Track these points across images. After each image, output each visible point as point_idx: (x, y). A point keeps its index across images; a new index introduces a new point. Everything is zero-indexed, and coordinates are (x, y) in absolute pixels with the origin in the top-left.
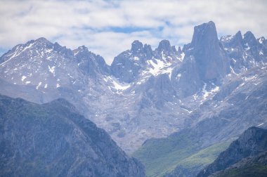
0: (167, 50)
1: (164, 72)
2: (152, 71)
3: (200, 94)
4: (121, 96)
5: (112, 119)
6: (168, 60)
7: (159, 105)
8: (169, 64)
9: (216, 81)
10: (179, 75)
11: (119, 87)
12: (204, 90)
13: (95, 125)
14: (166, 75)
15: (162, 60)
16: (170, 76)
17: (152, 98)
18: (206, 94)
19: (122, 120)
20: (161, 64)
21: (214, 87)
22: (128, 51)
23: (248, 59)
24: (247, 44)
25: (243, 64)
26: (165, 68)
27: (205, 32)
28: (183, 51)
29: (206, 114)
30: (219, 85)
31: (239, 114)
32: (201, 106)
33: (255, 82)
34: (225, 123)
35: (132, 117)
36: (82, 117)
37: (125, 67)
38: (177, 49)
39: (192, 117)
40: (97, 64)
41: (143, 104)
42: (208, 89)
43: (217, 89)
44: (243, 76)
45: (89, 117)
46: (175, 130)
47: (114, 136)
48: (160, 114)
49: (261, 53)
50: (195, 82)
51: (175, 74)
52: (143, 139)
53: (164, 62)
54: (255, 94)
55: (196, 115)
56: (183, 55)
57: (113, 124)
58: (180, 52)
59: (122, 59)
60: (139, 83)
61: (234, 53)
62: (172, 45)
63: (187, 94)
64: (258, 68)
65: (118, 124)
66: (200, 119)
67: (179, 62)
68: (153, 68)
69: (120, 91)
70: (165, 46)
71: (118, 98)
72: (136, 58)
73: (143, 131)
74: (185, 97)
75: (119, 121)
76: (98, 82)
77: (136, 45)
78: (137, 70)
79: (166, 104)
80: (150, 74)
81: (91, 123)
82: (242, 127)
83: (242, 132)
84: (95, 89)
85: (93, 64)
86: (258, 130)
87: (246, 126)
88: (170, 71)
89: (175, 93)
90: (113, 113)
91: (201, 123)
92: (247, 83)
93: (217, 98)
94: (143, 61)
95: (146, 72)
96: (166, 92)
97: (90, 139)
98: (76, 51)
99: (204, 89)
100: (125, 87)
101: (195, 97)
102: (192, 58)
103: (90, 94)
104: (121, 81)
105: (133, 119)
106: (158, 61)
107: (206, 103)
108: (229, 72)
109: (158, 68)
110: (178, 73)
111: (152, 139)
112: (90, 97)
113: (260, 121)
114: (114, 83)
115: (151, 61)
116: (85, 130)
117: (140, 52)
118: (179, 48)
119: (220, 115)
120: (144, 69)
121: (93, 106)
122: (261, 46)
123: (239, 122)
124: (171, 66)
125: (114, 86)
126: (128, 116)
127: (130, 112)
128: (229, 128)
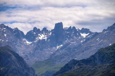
0: (45, 31)
1: (44, 38)
2: (40, 38)
3: (56, 47)
4: (29, 46)
5: (25, 53)
6: (46, 35)
7: (41, 50)
8: (46, 36)
9: (61, 43)
10: (49, 40)
13: (19, 55)
15: (43, 34)
16: (46, 40)
17: (39, 47)
18: (58, 47)
19: (28, 54)
20: (43, 36)
21: (61, 45)
22: (32, 30)
23: (73, 36)
24: (73, 31)
25: (71, 37)
26: (44, 37)
27: (59, 26)
29: (58, 54)
31: (69, 54)
32: (56, 51)
33: (75, 44)
34: (64, 57)
35: (32, 53)
36: (14, 52)
37: (30, 36)
40: (21, 34)
41: (36, 49)
42: (59, 45)
43: (62, 45)
44: (71, 42)
45: (17, 52)
46: (46, 59)
47: (25, 59)
48: (41, 53)
49: (78, 34)
51: (48, 39)
52: (35, 61)
54: (75, 48)
55: (54, 54)
56: (51, 33)
57: (25, 55)
58: (50, 32)
59: (29, 33)
60: (35, 42)
61: (68, 33)
62: (47, 29)
63: (51, 47)
64: (76, 39)
66: (56, 55)
67: (49, 35)
68: (40, 37)
69: (28, 44)
71: (27, 46)
72: (35, 33)
73: (35, 58)
75: (27, 54)
76: (21, 40)
77: (35, 28)
78: (34, 37)
79: (44, 50)
80: (39, 39)
81: (18, 55)
82: (69, 59)
83: (69, 61)
84: (20, 43)
85: (20, 34)
86: (75, 61)
87: (71, 59)
88: (46, 38)
89: (47, 46)
90: (25, 51)
91: (56, 57)
92: (72, 44)
93: (62, 48)
94: (37, 34)
96: (44, 45)
97: (17, 60)
98: (14, 29)
99: (57, 45)
100: (30, 43)
101: (54, 48)
102: (54, 34)
103: (18, 44)
104: (29, 41)
105: (32, 54)
107: (58, 50)
108: (66, 40)
109: (42, 37)
110: (49, 39)
111: (38, 61)
112: (18, 46)
113: (76, 57)
114: (27, 41)
115: (40, 34)
116: (15, 56)
117: (36, 31)
118: (50, 31)
119: (62, 55)
120: (37, 37)
121: (19, 49)
122: (78, 32)
123: (68, 57)
124: (47, 37)
125: (26, 42)
126: (30, 53)
127: (31, 52)
128: (65, 59)
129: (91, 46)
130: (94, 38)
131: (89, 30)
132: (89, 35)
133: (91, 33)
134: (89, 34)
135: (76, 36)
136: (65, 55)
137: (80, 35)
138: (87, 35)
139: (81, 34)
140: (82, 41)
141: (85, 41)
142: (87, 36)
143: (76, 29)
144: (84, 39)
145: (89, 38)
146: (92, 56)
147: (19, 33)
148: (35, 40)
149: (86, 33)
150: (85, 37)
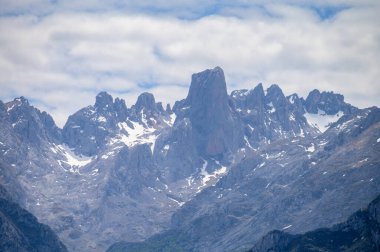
0: (149, 107)
1: (144, 141)
2: (124, 139)
3: (198, 178)
4: (77, 176)
5: (62, 210)
6: (151, 124)
7: (135, 191)
8: (152, 130)
9: (222, 159)
10: (167, 147)
11: (75, 161)
12: (204, 172)
13: (36, 219)
14: (146, 147)
15: (141, 123)
16: (152, 148)
17: (124, 179)
18: (207, 178)
19: (76, 213)
20: (139, 129)
21: (219, 167)
22: (91, 108)
23: (273, 126)
24: (271, 105)
25: (263, 134)
26: (146, 136)
27: (207, 85)
28: (174, 110)
29: (206, 208)
30: (227, 164)
31: (255, 209)
32: (198, 195)
33: (281, 162)
34: (233, 222)
35: (93, 207)
36: (16, 206)
37: (84, 132)
38: (165, 109)
39: (184, 211)
40: (41, 126)
41: (110, 189)
42: (210, 172)
43: (223, 170)
44: (264, 152)
45: (27, 206)
46: (157, 231)
47: (63, 237)
48: (134, 205)
49: (292, 118)
50: (190, 159)
51: (160, 144)
52: (107, 242)
53: (145, 126)
54: (281, 180)
55: (190, 208)
56: (173, 117)
57: (63, 218)
58: (169, 111)
59: (79, 119)
60: (105, 157)
61: (251, 116)
62: (157, 101)
63: (177, 177)
64: (285, 141)
65: (71, 218)
66: (197, 216)
68: (127, 134)
69: (75, 168)
70: (146, 102)
71: (72, 180)
72: (102, 119)
73: (109, 230)
74: (175, 180)
75: (71, 214)
76: (42, 152)
77: (103, 99)
78: (102, 137)
79: (145, 191)
80: (122, 143)
81: (29, 216)
82: (259, 230)
83: (258, 237)
84: (37, 163)
85: (36, 124)
86: (282, 235)
87: (266, 229)
88: (152, 139)
89: (159, 174)
90: (64, 201)
91: (198, 222)
92: (268, 162)
93: (222, 183)
94: (112, 124)
95: (116, 141)
96: (145, 172)
97: (27, 240)
98: (10, 104)
99: (203, 170)
100: (85, 162)
101: (190, 181)
102: (187, 122)
103: (29, 171)
104: (78, 153)
105: (95, 212)
106: (135, 124)
107: (205, 192)
108: (242, 144)
109: (134, 135)
110: (165, 143)
111: (122, 243)
112: (29, 176)
113: (287, 222)
114: (68, 155)
115: (124, 124)
116: (20, 225)
117: (109, 110)
118: (168, 106)
119: (226, 211)
120: (113, 136)
121: (34, 190)
122: (291, 107)
123: (254, 221)
124: (155, 133)
125: (66, 159)
126: (86, 207)
127: (89, 201)
128: (239, 230)
129: (353, 170)
130: (365, 133)
131: (341, 97)
132: (341, 121)
133: (350, 111)
134: (341, 114)
135: (286, 127)
136: (238, 214)
137: (304, 120)
138: (334, 119)
139: (307, 115)
140: (311, 149)
141: (326, 148)
142: (333, 125)
143: (286, 95)
144: (321, 137)
145: (342, 134)
146: (359, 214)
147: (33, 118)
148: (105, 150)
149: (332, 113)
150: (323, 130)
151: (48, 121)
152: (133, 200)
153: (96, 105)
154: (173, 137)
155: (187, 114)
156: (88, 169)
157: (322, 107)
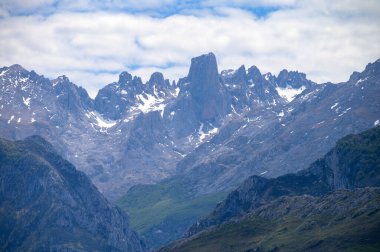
0: (160, 83)
1: (156, 109)
2: (141, 107)
3: (196, 136)
4: (105, 135)
5: (93, 160)
6: (160, 96)
7: (149, 146)
8: (162, 100)
9: (215, 122)
10: (173, 113)
11: (104, 124)
12: (201, 132)
13: (74, 168)
14: (158, 113)
15: (153, 95)
16: (162, 114)
17: (141, 137)
18: (203, 136)
19: (105, 163)
20: (152, 100)
21: (212, 128)
22: (116, 83)
23: (252, 97)
24: (251, 81)
25: (245, 103)
26: (157, 105)
27: (203, 65)
28: (178, 85)
30: (218, 126)
31: (239, 159)
32: (197, 149)
33: (259, 124)
34: (223, 170)
35: (117, 158)
36: (59, 157)
37: (111, 101)
38: (171, 84)
39: (186, 161)
40: (78, 97)
41: (130, 145)
42: (205, 131)
43: (215, 130)
44: (246, 117)
45: (68, 158)
46: (165, 176)
47: (94, 181)
48: (148, 157)
49: (267, 91)
50: (191, 122)
51: (167, 111)
52: (128, 184)
53: (156, 98)
54: (258, 138)
55: (191, 159)
56: (178, 90)
57: (95, 167)
58: (174, 86)
59: (107, 92)
60: (126, 121)
61: (236, 90)
62: (165, 78)
63: (181, 135)
64: (263, 108)
65: (101, 167)
66: (195, 165)
67: (173, 99)
68: (143, 104)
69: (104, 129)
70: (157, 79)
71: (101, 137)
72: (124, 92)
73: (130, 176)
74: (179, 138)
75: (101, 163)
76: (79, 117)
77: (125, 77)
78: (125, 105)
79: (156, 146)
80: (139, 110)
81: (69, 165)
82: (242, 175)
83: (242, 180)
84: (75, 126)
85: (74, 97)
86: (260, 180)
87: (247, 174)
88: (162, 107)
89: (167, 133)
90: (95, 154)
91: (196, 169)
92: (249, 125)
93: (215, 140)
94: (131, 96)
95: (134, 108)
96: (157, 132)
97: (68, 183)
98: (55, 81)
99: (200, 130)
100: (111, 124)
101: (190, 139)
102: (188, 94)
103: (69, 132)
104: (106, 117)
105: (119, 162)
106: (149, 96)
107: (202, 146)
108: (230, 111)
109: (148, 104)
110: (172, 110)
111: (139, 185)
112: (70, 135)
113: (263, 170)
114: (98, 119)
115: (141, 96)
116: (63, 172)
117: (129, 85)
118: (174, 82)
119: (218, 161)
120: (132, 105)
121: (73, 146)
122: (267, 83)
123: (239, 169)
124: (163, 103)
125: (97, 122)
126: (113, 158)
127: (114, 154)
128: (228, 175)
129: (313, 131)
130: (322, 102)
131: (304, 75)
132: (304, 93)
133: (311, 86)
134: (304, 88)
135: (263, 98)
136: (226, 163)
137: (276, 92)
138: (299, 92)
139: (278, 89)
140: (282, 114)
141: (292, 113)
142: (298, 96)
143: (262, 73)
144: (289, 105)
145: (305, 103)
146: (317, 163)
147: (72, 92)
148: (126, 115)
149: (296, 87)
150: (290, 100)
151: (83, 93)
152: (147, 153)
153: (120, 81)
154: (178, 105)
155: (188, 88)
156: (113, 129)
157: (290, 83)
